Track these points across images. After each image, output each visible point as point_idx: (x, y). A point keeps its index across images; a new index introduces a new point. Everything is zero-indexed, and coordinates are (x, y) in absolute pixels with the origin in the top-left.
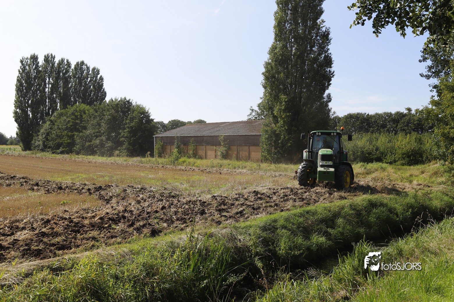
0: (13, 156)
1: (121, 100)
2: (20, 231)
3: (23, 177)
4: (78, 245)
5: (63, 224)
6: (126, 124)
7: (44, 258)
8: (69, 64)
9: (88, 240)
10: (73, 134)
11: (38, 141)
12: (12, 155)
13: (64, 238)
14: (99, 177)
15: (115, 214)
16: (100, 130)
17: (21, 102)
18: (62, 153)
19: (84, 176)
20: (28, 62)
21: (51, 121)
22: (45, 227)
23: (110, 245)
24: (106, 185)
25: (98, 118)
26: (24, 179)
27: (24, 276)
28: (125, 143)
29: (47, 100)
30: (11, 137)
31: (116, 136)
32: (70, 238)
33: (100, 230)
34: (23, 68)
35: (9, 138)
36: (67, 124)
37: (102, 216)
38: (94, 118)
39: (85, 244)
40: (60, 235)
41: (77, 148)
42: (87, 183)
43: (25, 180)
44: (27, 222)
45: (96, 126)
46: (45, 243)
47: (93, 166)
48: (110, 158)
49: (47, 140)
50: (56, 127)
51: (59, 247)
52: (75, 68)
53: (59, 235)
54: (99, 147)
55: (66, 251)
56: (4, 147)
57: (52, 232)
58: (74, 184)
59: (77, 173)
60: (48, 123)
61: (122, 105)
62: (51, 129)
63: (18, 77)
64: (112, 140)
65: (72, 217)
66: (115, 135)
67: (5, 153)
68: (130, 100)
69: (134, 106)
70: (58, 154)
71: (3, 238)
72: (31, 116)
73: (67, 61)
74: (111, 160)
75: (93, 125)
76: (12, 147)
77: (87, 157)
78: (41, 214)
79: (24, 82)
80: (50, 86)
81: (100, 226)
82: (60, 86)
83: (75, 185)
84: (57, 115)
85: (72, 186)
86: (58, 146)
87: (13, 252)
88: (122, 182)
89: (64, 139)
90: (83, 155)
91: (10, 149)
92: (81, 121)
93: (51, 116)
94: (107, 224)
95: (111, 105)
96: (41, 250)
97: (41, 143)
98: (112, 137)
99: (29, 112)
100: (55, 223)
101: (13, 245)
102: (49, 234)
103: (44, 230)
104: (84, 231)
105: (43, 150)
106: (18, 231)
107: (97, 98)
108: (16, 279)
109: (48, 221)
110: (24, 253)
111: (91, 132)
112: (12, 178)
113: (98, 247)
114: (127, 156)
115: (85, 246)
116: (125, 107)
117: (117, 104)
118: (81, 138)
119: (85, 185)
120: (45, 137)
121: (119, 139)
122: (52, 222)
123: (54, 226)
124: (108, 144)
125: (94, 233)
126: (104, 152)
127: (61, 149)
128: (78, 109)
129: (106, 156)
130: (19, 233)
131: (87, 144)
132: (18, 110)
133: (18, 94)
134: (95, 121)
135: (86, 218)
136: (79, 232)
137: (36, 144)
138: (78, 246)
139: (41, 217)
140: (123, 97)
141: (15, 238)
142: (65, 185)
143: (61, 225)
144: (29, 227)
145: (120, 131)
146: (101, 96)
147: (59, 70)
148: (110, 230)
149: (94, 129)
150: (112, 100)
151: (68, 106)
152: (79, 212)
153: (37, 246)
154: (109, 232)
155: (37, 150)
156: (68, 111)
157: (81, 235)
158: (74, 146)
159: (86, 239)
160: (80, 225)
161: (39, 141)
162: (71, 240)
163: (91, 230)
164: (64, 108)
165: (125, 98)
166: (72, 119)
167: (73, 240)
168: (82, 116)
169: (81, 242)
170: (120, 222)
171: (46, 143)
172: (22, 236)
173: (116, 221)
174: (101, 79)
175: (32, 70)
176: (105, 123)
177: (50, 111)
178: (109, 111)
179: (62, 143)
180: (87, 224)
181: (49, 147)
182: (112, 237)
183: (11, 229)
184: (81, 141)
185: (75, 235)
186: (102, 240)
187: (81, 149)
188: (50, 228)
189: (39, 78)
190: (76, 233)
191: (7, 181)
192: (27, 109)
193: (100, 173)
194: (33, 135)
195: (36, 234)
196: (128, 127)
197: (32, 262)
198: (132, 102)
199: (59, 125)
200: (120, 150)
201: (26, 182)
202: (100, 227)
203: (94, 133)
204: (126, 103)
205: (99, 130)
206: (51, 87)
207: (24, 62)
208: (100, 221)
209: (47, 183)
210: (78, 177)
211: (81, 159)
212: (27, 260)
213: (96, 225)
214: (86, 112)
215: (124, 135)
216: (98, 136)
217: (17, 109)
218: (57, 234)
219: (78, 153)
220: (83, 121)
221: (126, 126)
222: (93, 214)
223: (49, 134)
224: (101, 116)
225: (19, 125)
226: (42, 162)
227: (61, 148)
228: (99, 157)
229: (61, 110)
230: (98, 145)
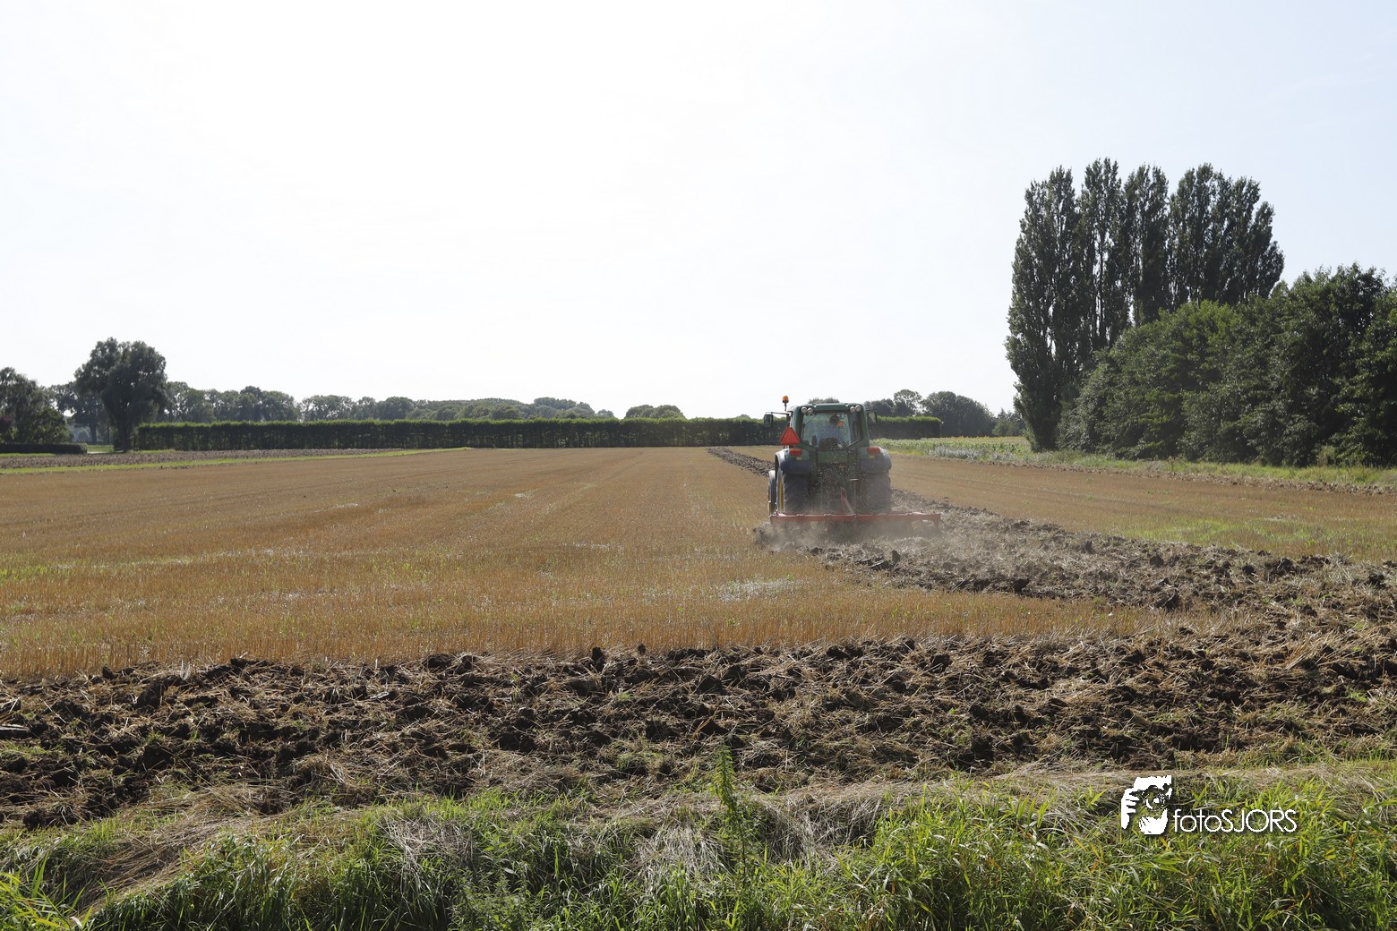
0: (1012, 466)
1: (1341, 275)
2: (1065, 678)
3: (1046, 526)
4: (1239, 741)
5: (1183, 671)
6: (1361, 354)
7: (1140, 765)
8: (1161, 182)
9: (1271, 729)
10: (1176, 396)
11: (1075, 422)
12: (1009, 465)
13: (1192, 712)
14: (1274, 533)
15: (1357, 654)
16: (1265, 378)
17: (1027, 311)
18: (1145, 455)
19: (1225, 528)
20: (1044, 194)
21: (1111, 361)
22: (1132, 673)
23: (1352, 756)
24: (1305, 558)
25: (1259, 343)
26: (1049, 530)
27: (1092, 809)
28: (1355, 418)
29: (1098, 301)
30: (1003, 412)
31: (1323, 398)
32: (1211, 716)
33: (1307, 702)
34: (1031, 216)
35: (996, 416)
36: (1158, 368)
37: (1310, 656)
38: (1244, 342)
39: (1262, 741)
40: (1180, 702)
41: (1190, 439)
42: (1238, 548)
43: (1052, 533)
44: (1078, 654)
45: (1253, 367)
46: (1138, 722)
47: (1249, 496)
48: (1304, 471)
49: (1101, 417)
50: (1125, 379)
51: (1180, 739)
52: (1182, 192)
53: (1176, 702)
54: (1263, 437)
55: (1202, 754)
56: (986, 440)
57: (1156, 692)
58: (1198, 549)
59: (1200, 517)
60: (1102, 367)
61: (1343, 291)
62: (1111, 383)
63: (1020, 241)
64: (1309, 410)
65: (1207, 651)
66: (1318, 393)
67: (991, 458)
68: (1372, 271)
69: (1387, 292)
70: (1135, 459)
71: (1022, 691)
72: (1053, 351)
73: (1157, 173)
74: (1309, 475)
75: (1243, 367)
76: (1007, 440)
77: (1225, 468)
78: (1113, 634)
79: (1034, 254)
80: (1106, 256)
81: (1307, 691)
82: (1136, 254)
83: (1201, 552)
84: (1128, 342)
85: (1193, 557)
86: (1134, 435)
87: (1052, 736)
88: (1361, 549)
89: (1149, 414)
90: (1211, 460)
91: (1001, 447)
92: (1203, 355)
93: (1111, 346)
94: (1330, 684)
95: (1304, 296)
96: (1128, 741)
97: (1083, 427)
98: (1308, 400)
99: (1049, 341)
100: (1160, 666)
101: (1051, 714)
102: (1146, 697)
103: (1129, 682)
104: (1252, 699)
105: (1089, 449)
106: (1059, 678)
107: (1251, 277)
108: (1071, 813)
109: (1138, 658)
110: (1084, 742)
111: (1236, 387)
112: (1017, 526)
113: (1309, 759)
114: (1366, 462)
115: (1266, 749)
116: (1354, 297)
117: (1327, 290)
118: (1204, 407)
119: (1233, 553)
120: (1095, 410)
121: (1335, 405)
122: (1150, 661)
123: (1158, 673)
124: (1294, 423)
125: (1290, 710)
126: (1283, 452)
127: (1142, 445)
128: (1191, 319)
129: (1290, 464)
130: (1062, 684)
131: (1224, 426)
132: (1019, 336)
133: (1019, 290)
134: (1249, 352)
135: (1256, 659)
136: (1238, 702)
137: (1071, 431)
138: (1240, 746)
139: (1115, 643)
140: (1348, 265)
141: (1055, 697)
142: (1171, 553)
143: (1177, 674)
144: (1088, 669)
145: (1337, 381)
146: (1263, 272)
147: (1130, 204)
148: (1343, 706)
149: (1246, 377)
150: (1308, 279)
151: (1162, 313)
152: (1227, 636)
153: (1116, 726)
154: (1344, 713)
155: (1074, 449)
156: (1162, 328)
157: (1245, 710)
158: (1181, 432)
159: (1264, 724)
160: (1238, 680)
161: (1078, 422)
162: (1217, 723)
163: (1280, 700)
164: (1149, 320)
165: (1355, 268)
166: (1173, 350)
167: (1222, 724)
168: (1203, 339)
169: (1250, 733)
170: (1381, 683)
171: (1099, 426)
172: (1073, 691)
173: (1363, 678)
174: (1266, 214)
175: (1055, 217)
176: (1283, 358)
177: (1108, 330)
178: (1298, 317)
179: (1144, 425)
180: (1260, 678)
181: (1107, 440)
182: (1357, 731)
183: (1038, 669)
184: (1204, 420)
185: (1227, 708)
186: (1321, 736)
187: (1205, 444)
188: (1146, 680)
189: (1075, 236)
190: (1228, 702)
191: (1007, 536)
192: (1045, 333)
193: (1276, 519)
194: (1061, 405)
195: (1110, 692)
196: (1368, 366)
197: (1110, 771)
198: (1383, 279)
199: (1134, 373)
200: (1337, 443)
201: (1055, 539)
202: (1308, 695)
203: (1246, 391)
204: (1357, 284)
205: (1261, 380)
206: (1109, 259)
207: (1035, 197)
208: (1302, 672)
209: (1115, 545)
210: (1206, 531)
211: (1205, 474)
212: (1094, 764)
213: (1291, 685)
214: (1220, 324)
215: (1353, 392)
216: (1260, 400)
217: (1016, 334)
218: (1167, 701)
219: (1194, 457)
220: (1208, 355)
221: (1358, 362)
222: (1279, 648)
223: (1105, 399)
224: (1268, 336)
225: (1022, 379)
226: (1090, 482)
227: (1141, 441)
228: (1265, 469)
229: (1138, 325)
230: (1260, 430)
